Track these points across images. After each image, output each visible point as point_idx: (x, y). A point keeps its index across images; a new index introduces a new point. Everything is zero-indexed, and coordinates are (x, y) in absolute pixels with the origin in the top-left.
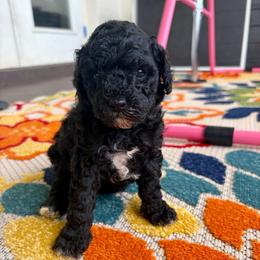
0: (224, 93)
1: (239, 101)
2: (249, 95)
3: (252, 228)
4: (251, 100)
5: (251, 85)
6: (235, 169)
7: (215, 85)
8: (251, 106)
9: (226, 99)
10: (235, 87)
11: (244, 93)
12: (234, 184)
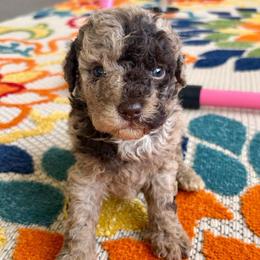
0: (201, 28)
1: (217, 40)
2: (229, 30)
3: (207, 216)
4: (232, 39)
5: (235, 14)
6: (198, 141)
7: (191, 14)
8: (230, 48)
9: (202, 37)
10: (215, 18)
11: (224, 27)
12: (195, 162)
